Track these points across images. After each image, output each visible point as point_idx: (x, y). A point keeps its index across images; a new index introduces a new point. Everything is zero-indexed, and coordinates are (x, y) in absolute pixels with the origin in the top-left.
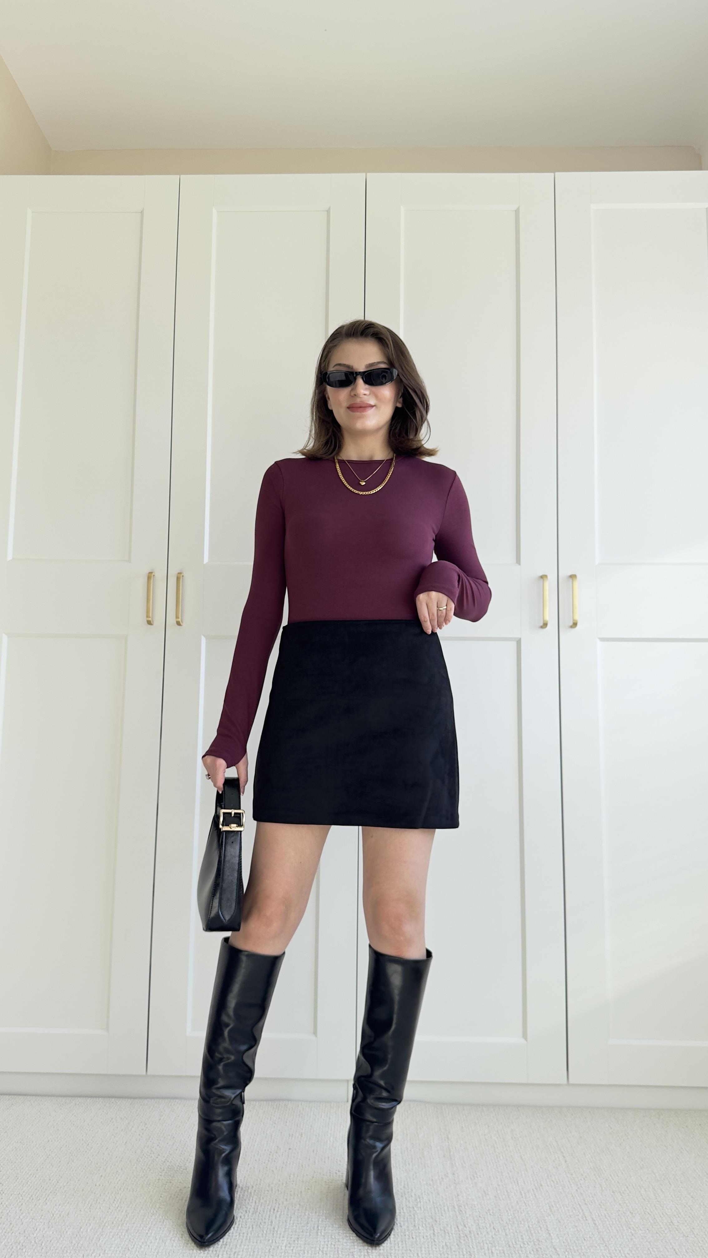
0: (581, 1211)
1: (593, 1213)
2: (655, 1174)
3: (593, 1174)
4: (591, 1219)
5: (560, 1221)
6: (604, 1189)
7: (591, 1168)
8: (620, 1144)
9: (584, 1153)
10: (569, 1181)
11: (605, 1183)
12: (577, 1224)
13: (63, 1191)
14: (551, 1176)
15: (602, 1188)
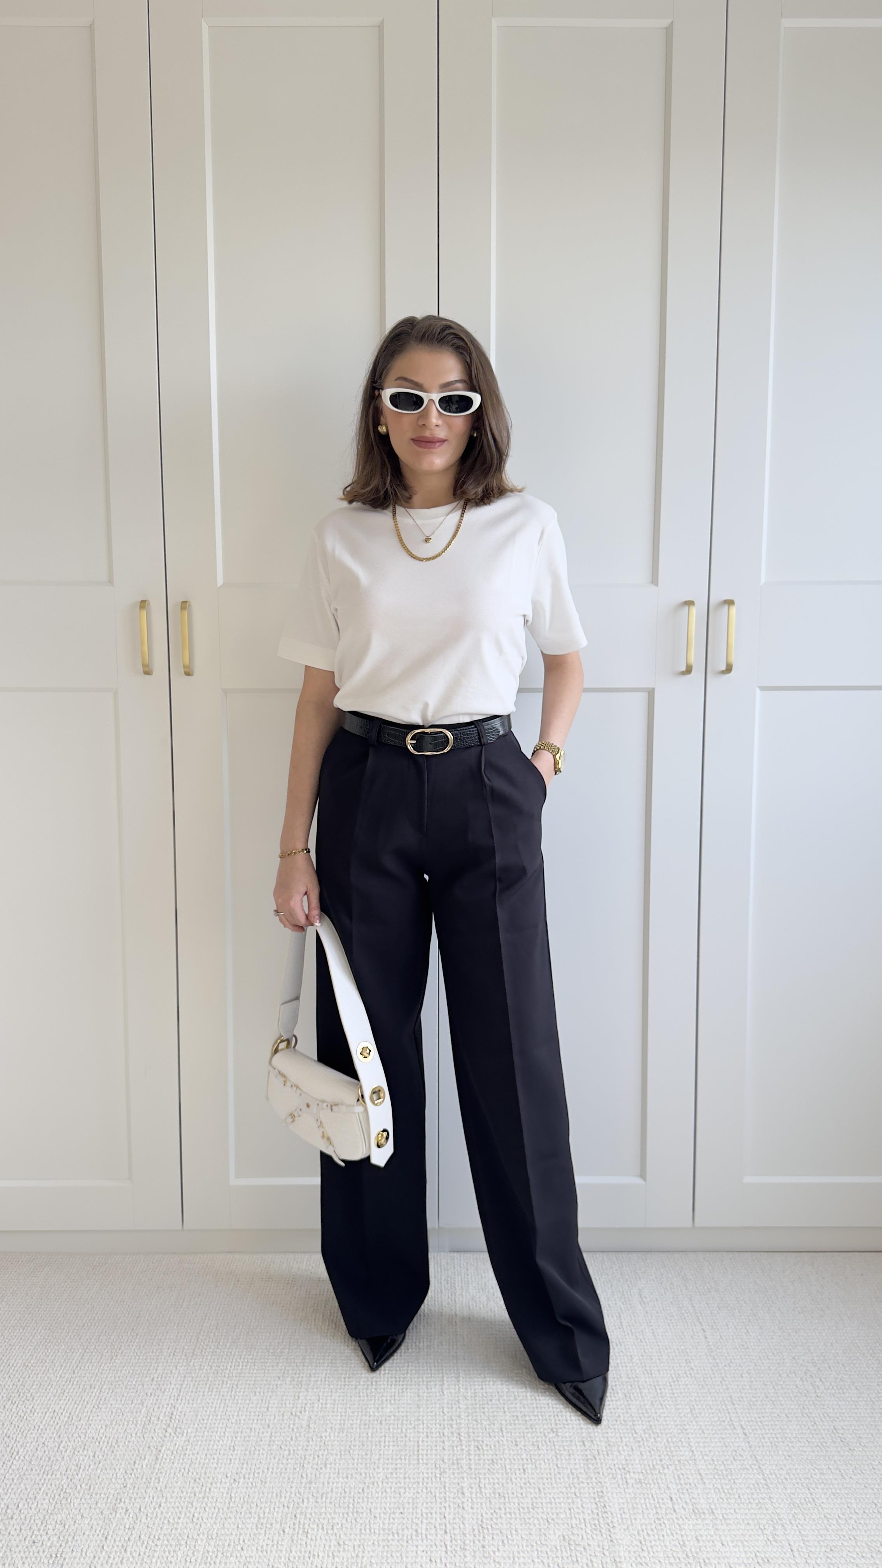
0: (727, 1415)
1: (742, 1419)
2: (811, 1353)
3: (739, 1357)
4: (740, 1428)
5: (705, 1431)
6: (753, 1379)
7: (736, 1348)
8: (769, 1309)
9: (727, 1325)
10: (712, 1370)
11: (753, 1372)
12: (723, 1436)
13: (109, 1406)
14: (690, 1362)
15: (751, 1378)
